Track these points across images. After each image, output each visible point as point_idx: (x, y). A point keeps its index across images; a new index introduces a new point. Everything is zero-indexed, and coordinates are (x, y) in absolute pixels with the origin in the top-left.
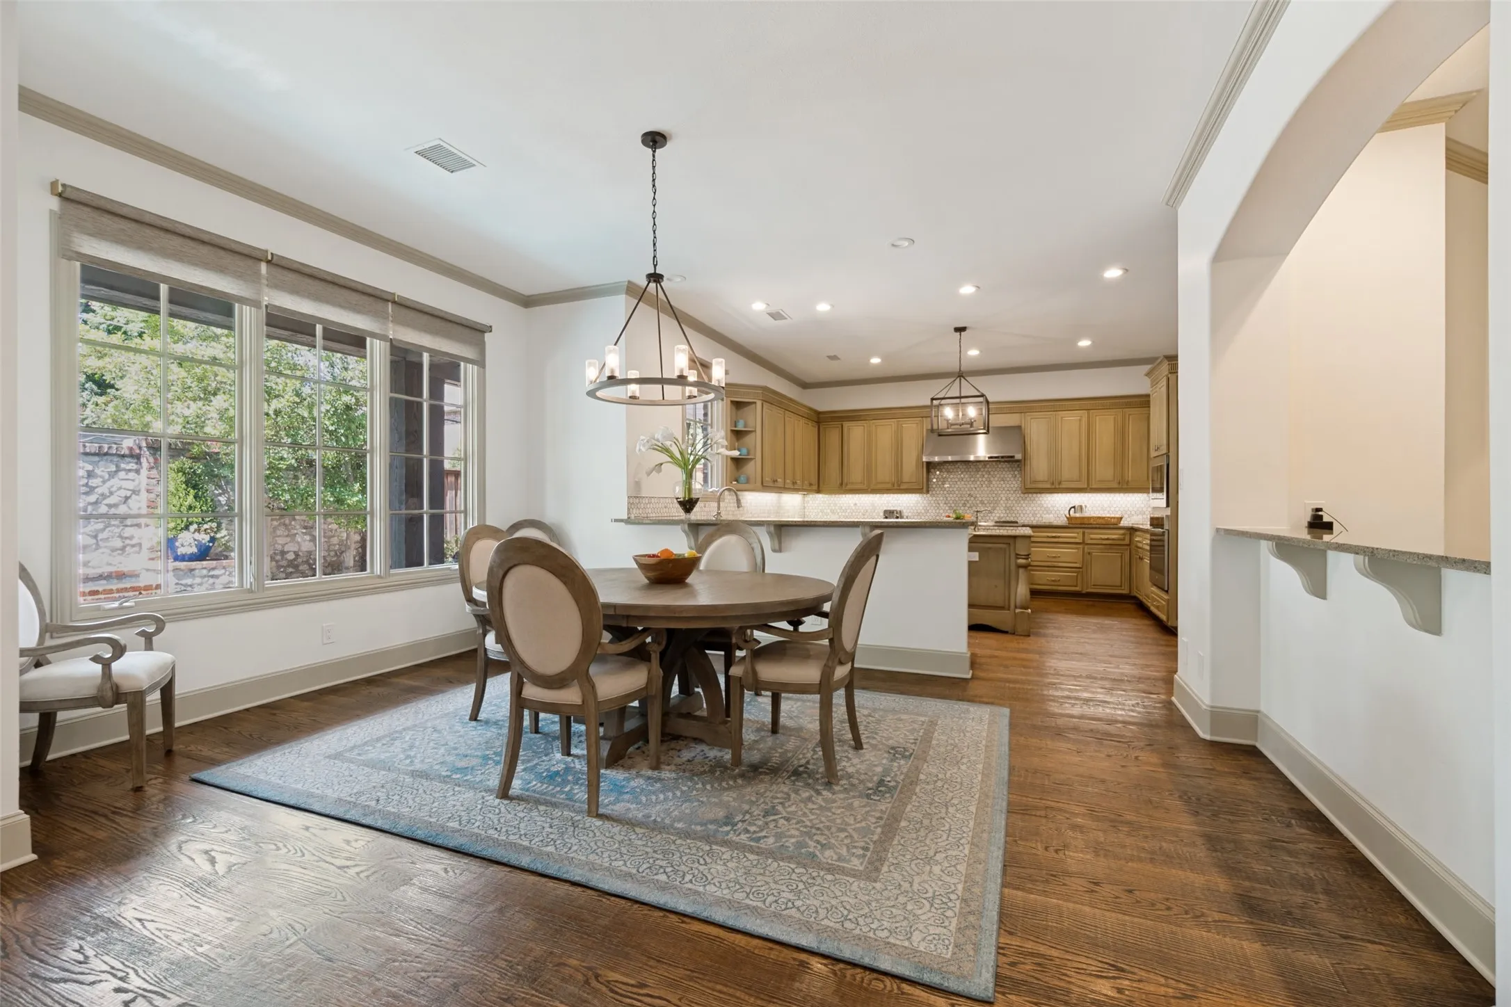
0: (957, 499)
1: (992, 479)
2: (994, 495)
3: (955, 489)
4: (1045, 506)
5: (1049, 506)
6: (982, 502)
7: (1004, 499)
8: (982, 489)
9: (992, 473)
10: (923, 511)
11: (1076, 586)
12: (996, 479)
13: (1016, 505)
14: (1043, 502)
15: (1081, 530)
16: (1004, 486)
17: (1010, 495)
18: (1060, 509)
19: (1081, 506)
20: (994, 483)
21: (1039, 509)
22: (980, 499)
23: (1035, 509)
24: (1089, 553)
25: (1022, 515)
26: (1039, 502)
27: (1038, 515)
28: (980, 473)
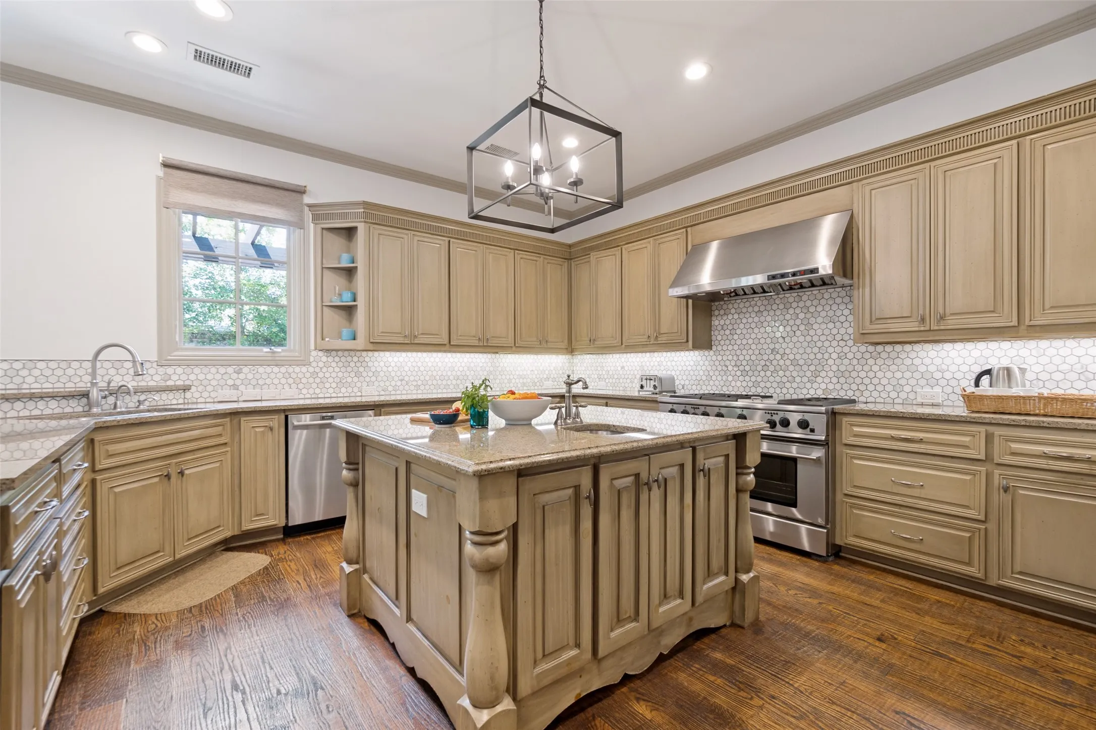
0: (753, 357)
1: (812, 320)
2: (816, 350)
3: (750, 341)
4: (922, 369)
5: (932, 368)
6: (795, 363)
7: (834, 356)
8: (795, 339)
9: (812, 309)
10: (704, 378)
11: (969, 564)
12: (820, 320)
13: (858, 368)
14: (917, 361)
15: (982, 429)
16: (835, 331)
17: (846, 349)
18: (959, 375)
19: (1008, 370)
20: (816, 326)
21: (908, 375)
22: (791, 357)
23: (898, 375)
24: (1006, 489)
25: (871, 387)
26: (908, 362)
27: (907, 389)
28: (791, 311)
